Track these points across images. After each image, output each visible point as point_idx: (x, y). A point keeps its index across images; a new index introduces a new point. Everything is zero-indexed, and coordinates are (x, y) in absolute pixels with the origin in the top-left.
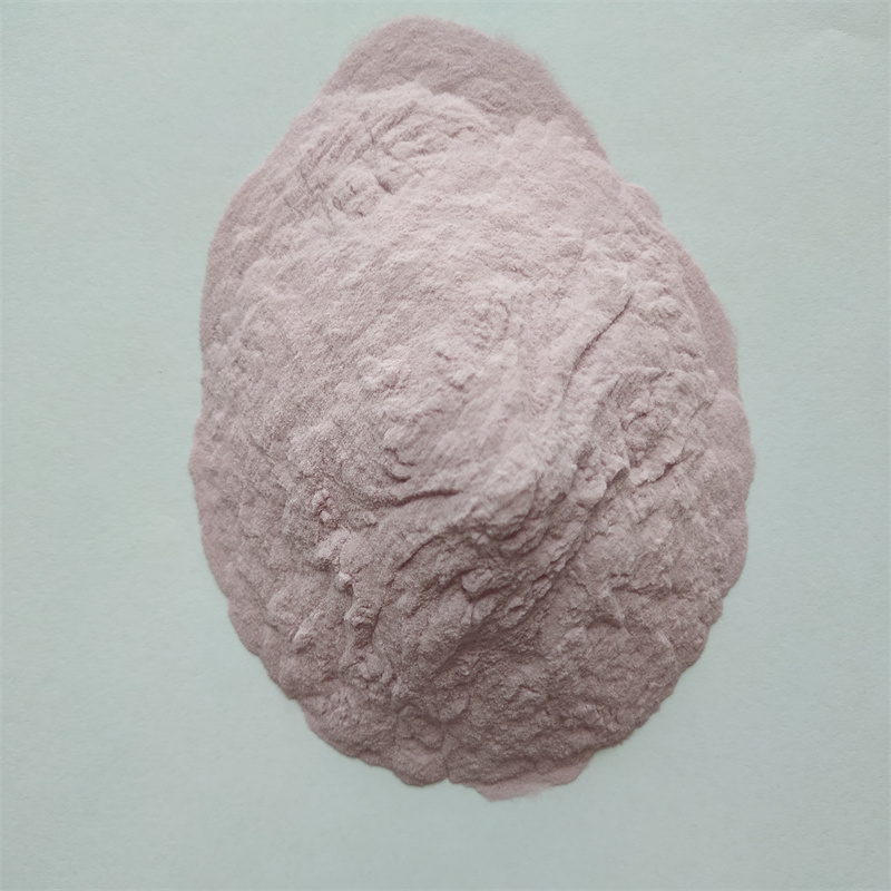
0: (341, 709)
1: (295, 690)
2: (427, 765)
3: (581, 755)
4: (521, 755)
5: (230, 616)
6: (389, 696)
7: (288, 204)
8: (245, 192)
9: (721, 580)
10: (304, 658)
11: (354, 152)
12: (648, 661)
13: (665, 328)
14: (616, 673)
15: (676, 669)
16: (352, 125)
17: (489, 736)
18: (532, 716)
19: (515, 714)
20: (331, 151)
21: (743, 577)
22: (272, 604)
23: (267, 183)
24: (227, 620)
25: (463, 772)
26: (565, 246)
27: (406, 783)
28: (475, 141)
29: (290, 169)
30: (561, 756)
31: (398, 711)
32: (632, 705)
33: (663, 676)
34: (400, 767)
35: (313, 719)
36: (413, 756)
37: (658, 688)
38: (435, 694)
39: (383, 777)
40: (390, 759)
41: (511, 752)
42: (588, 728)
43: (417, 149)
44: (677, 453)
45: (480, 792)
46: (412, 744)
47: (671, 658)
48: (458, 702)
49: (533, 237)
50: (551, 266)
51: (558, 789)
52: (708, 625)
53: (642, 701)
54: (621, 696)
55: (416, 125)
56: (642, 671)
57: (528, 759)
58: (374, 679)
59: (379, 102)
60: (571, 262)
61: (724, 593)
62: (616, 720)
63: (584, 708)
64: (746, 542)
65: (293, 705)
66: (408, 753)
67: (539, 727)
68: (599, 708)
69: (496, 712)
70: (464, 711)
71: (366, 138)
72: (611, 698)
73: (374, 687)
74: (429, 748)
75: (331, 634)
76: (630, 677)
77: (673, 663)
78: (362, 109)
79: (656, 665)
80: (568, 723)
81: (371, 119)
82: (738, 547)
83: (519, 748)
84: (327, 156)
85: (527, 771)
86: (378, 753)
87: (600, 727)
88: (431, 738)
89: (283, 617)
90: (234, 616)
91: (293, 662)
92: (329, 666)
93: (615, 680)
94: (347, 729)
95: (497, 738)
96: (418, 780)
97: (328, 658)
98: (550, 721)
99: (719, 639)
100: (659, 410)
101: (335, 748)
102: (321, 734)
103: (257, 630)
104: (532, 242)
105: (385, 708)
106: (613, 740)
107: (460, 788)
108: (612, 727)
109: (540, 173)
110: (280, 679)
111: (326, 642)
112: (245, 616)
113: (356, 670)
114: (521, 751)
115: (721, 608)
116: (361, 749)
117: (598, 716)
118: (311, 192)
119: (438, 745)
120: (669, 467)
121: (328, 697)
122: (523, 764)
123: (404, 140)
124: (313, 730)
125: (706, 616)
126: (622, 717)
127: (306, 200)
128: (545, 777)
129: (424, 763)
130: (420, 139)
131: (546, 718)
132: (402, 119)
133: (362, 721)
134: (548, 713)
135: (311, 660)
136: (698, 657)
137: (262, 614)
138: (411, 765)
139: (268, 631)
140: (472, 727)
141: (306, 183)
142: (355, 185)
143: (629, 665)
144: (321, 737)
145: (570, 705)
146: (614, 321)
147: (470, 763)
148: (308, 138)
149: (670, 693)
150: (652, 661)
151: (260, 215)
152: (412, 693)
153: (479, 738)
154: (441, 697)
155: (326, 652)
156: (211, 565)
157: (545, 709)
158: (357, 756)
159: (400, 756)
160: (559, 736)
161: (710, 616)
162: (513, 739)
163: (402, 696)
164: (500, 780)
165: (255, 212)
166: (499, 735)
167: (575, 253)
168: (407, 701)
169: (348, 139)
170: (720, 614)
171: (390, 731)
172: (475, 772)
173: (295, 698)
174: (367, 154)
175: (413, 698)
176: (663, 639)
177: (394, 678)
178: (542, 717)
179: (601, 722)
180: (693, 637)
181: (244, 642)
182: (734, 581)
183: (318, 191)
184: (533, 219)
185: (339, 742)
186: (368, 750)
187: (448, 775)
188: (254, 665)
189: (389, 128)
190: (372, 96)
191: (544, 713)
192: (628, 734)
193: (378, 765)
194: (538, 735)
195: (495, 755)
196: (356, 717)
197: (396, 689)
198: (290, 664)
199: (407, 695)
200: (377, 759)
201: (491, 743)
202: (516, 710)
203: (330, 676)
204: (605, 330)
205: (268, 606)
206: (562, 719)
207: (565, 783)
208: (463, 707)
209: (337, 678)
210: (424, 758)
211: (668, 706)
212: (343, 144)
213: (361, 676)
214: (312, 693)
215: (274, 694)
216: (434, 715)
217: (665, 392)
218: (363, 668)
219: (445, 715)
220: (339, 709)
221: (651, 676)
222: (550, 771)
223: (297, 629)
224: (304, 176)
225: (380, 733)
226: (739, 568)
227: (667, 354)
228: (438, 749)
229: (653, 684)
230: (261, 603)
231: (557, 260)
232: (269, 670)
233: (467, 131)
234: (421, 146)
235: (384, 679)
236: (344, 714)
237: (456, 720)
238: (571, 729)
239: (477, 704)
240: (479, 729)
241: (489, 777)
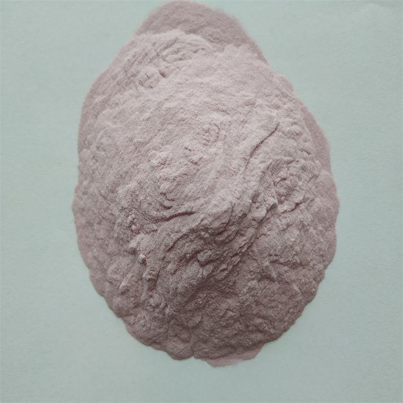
0: (142, 322)
1: (121, 313)
2: (183, 349)
3: (257, 345)
4: (228, 344)
5: (90, 278)
6: (164, 314)
7: (118, 84)
8: (99, 80)
9: (324, 261)
10: (124, 297)
11: (149, 60)
12: (289, 299)
13: (295, 140)
14: (273, 304)
15: (303, 303)
16: (149, 48)
17: (212, 335)
18: (233, 325)
19: (224, 323)
20: (138, 60)
21: (334, 259)
22: (109, 271)
23: (109, 76)
24: (89, 279)
25: (200, 353)
26: (247, 101)
27: (173, 358)
28: (205, 55)
29: (120, 69)
30: (247, 345)
31: (169, 322)
32: (281, 320)
33: (296, 307)
34: (170, 350)
35: (129, 327)
36: (176, 345)
37: (295, 312)
38: (186, 313)
39: (162, 355)
40: (166, 346)
41: (223, 343)
42: (260, 331)
43: (178, 58)
44: (301, 198)
45: (209, 363)
46: (176, 339)
47: (300, 298)
48: (197, 317)
49: (232, 97)
50: (240, 109)
51: (247, 362)
52: (318, 282)
53: (286, 318)
54: (276, 316)
55: (178, 47)
56: (286, 304)
57: (232, 346)
58: (157, 306)
59: (161, 38)
60: (250, 108)
61: (325, 267)
62: (274, 328)
63: (258, 321)
64: (336, 243)
65: (120, 320)
66: (174, 343)
67: (236, 330)
68: (265, 321)
69: (215, 322)
70: (200, 322)
71: (154, 54)
72: (271, 316)
73: (157, 310)
74: (185, 341)
75: (136, 284)
76: (280, 306)
77: (301, 300)
78: (153, 41)
79: (292, 301)
80: (250, 328)
81: (157, 45)
82: (332, 245)
83: (227, 341)
84: (137, 62)
85: (231, 353)
86: (159, 343)
87: (266, 331)
88: (185, 336)
89: (114, 277)
90: (92, 277)
91: (119, 299)
92: (136, 301)
93: (273, 307)
94: (145, 331)
95: (216, 336)
96: (179, 357)
97: (136, 297)
98: (241, 327)
99: (323, 289)
100: (292, 177)
101: (139, 341)
102: (132, 334)
103: (103, 284)
104: (231, 99)
105: (162, 321)
106: (273, 338)
107: (199, 361)
108: (272, 331)
109: (235, 69)
110: (113, 308)
111: (134, 289)
112: (97, 278)
113: (148, 302)
114: (228, 342)
115: (324, 274)
116: (152, 341)
117: (265, 325)
118: (129, 78)
119: (188, 339)
120: (297, 205)
121: (136, 316)
122: (229, 349)
123: (172, 54)
124: (129, 332)
125: (317, 278)
126: (277, 326)
127: (127, 83)
128: (240, 356)
129: (182, 348)
130: (179, 54)
131: (240, 326)
132: (171, 45)
133: (152, 328)
134: (240, 323)
135: (128, 298)
136: (313, 298)
137: (105, 276)
138: (175, 349)
139: (108, 284)
140: (204, 330)
141: (127, 74)
142: (149, 74)
143: (280, 300)
144: (133, 336)
145: (251, 319)
146: (270, 135)
147: (204, 348)
148: (128, 55)
149: (300, 315)
150: (291, 299)
151: (106, 90)
152: (175, 313)
153: (207, 336)
154: (189, 315)
155: (134, 293)
156: (82, 253)
157: (239, 321)
158: (150, 345)
159: (170, 345)
160: (246, 335)
161: (319, 277)
162: (224, 336)
163: (170, 314)
164: (219, 357)
165: (103, 89)
166: (217, 334)
167: (251, 104)
168: (172, 317)
169: (146, 54)
170: (323, 278)
171: (165, 332)
172: (206, 353)
173: (120, 317)
174: (155, 61)
175: (175, 315)
176: (296, 288)
177: (166, 306)
178: (237, 325)
179: (267, 328)
180: (311, 287)
181: (97, 290)
182: (330, 261)
183: (132, 78)
184: (231, 89)
185: (141, 338)
186: (155, 342)
187: (193, 355)
188: (101, 302)
189: (165, 49)
190: (158, 36)
191: (238, 323)
192: (280, 335)
193: (160, 349)
194: (236, 334)
195: (216, 344)
196: (149, 325)
197: (167, 311)
198: (118, 300)
199: (172, 314)
200: (159, 346)
201: (214, 338)
202: (225, 321)
203: (137, 306)
204: (265, 139)
205: (108, 272)
206: (247, 326)
207: (250, 359)
208: (199, 320)
209: (140, 306)
210: (181, 346)
211: (299, 321)
212: (144, 57)
213: (151, 305)
214: (128, 314)
215: (111, 315)
216: (186, 324)
217: (295, 169)
218: (152, 301)
219: (191, 324)
220: (141, 322)
221: (290, 306)
222: (242, 353)
223: (121, 283)
224: (126, 71)
225: (160, 333)
226: (333, 255)
227: (296, 151)
228: (188, 342)
229: (291, 310)
230: (104, 271)
231: (243, 107)
232: (108, 304)
233: (201, 50)
234: (180, 57)
235: (162, 306)
236: (143, 324)
237: (197, 327)
238: (252, 332)
239: (206, 319)
240: (207, 331)
241: (213, 355)
